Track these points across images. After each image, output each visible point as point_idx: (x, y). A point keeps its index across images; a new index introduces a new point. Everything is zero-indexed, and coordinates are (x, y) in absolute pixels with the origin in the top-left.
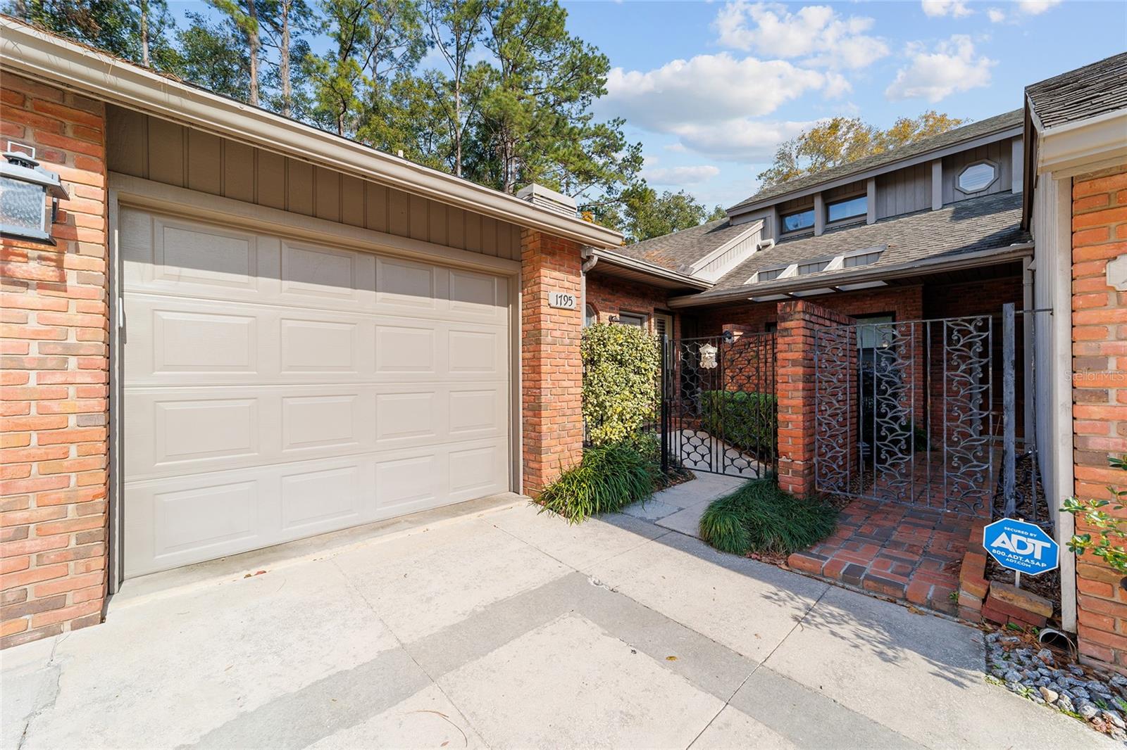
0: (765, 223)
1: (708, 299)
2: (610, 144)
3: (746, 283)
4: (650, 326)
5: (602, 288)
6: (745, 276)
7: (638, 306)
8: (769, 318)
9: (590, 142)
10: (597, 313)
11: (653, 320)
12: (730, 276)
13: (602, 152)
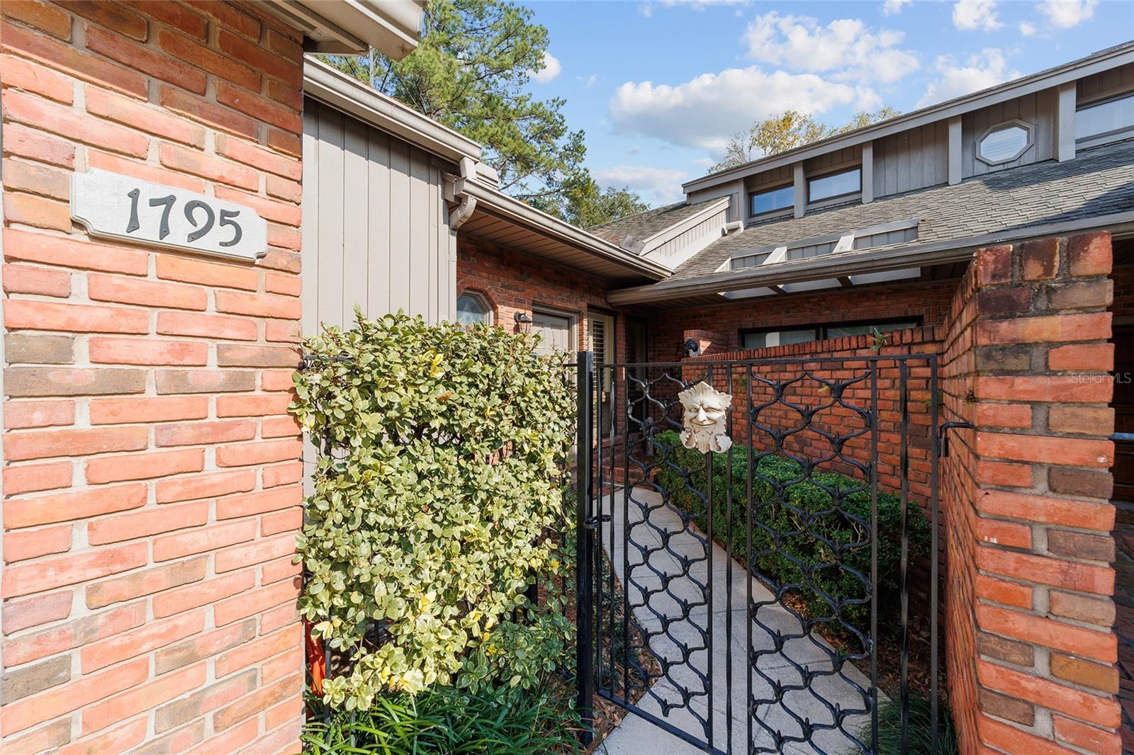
0: (730, 200)
1: (664, 292)
2: (550, 130)
3: (717, 271)
4: (581, 330)
5: (502, 267)
6: (714, 262)
7: (562, 300)
8: (743, 323)
9: (525, 124)
10: (495, 308)
11: (585, 322)
12: (691, 264)
13: (541, 138)
